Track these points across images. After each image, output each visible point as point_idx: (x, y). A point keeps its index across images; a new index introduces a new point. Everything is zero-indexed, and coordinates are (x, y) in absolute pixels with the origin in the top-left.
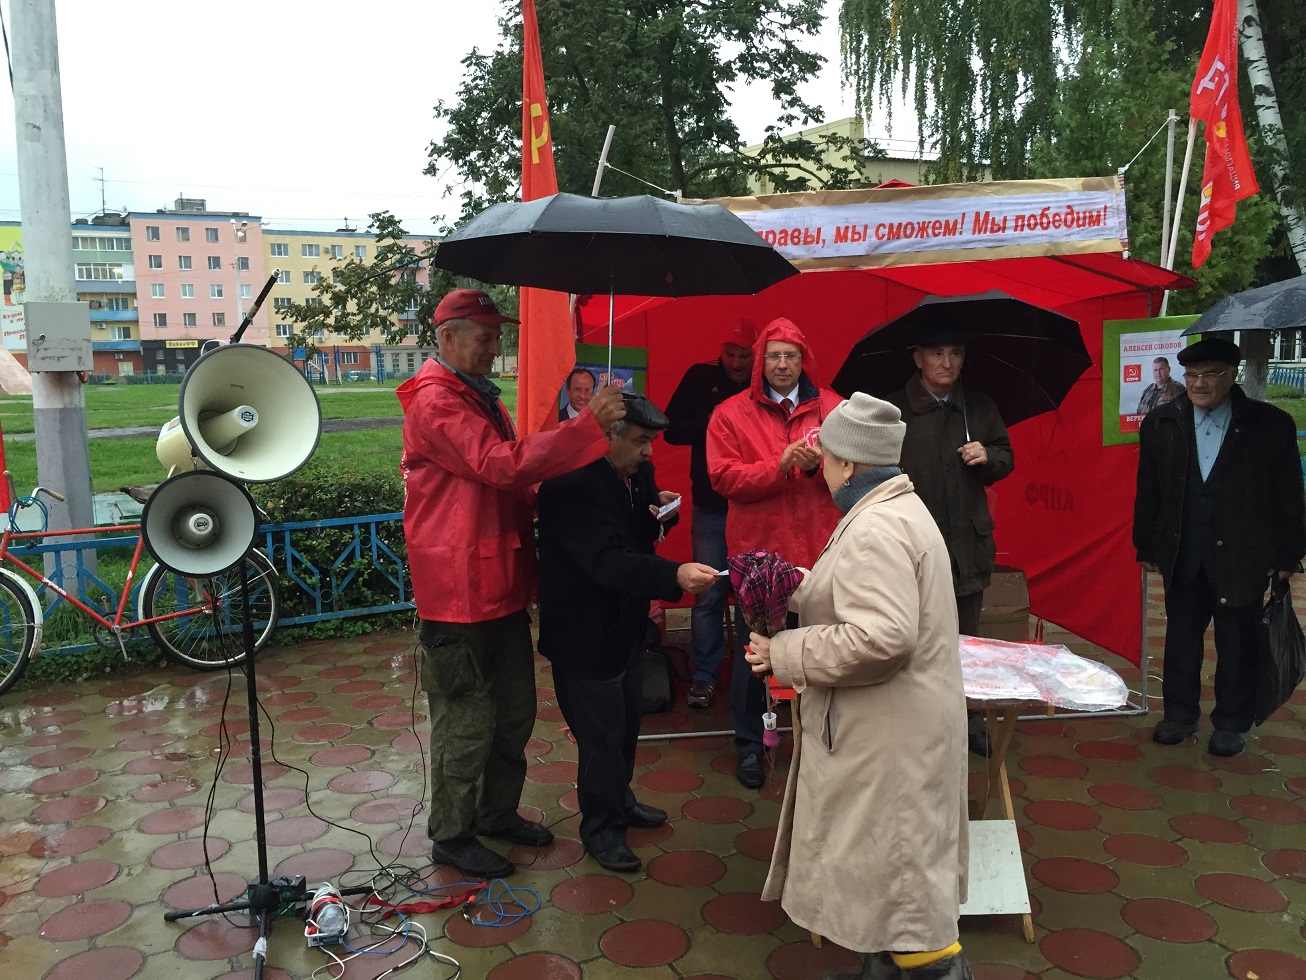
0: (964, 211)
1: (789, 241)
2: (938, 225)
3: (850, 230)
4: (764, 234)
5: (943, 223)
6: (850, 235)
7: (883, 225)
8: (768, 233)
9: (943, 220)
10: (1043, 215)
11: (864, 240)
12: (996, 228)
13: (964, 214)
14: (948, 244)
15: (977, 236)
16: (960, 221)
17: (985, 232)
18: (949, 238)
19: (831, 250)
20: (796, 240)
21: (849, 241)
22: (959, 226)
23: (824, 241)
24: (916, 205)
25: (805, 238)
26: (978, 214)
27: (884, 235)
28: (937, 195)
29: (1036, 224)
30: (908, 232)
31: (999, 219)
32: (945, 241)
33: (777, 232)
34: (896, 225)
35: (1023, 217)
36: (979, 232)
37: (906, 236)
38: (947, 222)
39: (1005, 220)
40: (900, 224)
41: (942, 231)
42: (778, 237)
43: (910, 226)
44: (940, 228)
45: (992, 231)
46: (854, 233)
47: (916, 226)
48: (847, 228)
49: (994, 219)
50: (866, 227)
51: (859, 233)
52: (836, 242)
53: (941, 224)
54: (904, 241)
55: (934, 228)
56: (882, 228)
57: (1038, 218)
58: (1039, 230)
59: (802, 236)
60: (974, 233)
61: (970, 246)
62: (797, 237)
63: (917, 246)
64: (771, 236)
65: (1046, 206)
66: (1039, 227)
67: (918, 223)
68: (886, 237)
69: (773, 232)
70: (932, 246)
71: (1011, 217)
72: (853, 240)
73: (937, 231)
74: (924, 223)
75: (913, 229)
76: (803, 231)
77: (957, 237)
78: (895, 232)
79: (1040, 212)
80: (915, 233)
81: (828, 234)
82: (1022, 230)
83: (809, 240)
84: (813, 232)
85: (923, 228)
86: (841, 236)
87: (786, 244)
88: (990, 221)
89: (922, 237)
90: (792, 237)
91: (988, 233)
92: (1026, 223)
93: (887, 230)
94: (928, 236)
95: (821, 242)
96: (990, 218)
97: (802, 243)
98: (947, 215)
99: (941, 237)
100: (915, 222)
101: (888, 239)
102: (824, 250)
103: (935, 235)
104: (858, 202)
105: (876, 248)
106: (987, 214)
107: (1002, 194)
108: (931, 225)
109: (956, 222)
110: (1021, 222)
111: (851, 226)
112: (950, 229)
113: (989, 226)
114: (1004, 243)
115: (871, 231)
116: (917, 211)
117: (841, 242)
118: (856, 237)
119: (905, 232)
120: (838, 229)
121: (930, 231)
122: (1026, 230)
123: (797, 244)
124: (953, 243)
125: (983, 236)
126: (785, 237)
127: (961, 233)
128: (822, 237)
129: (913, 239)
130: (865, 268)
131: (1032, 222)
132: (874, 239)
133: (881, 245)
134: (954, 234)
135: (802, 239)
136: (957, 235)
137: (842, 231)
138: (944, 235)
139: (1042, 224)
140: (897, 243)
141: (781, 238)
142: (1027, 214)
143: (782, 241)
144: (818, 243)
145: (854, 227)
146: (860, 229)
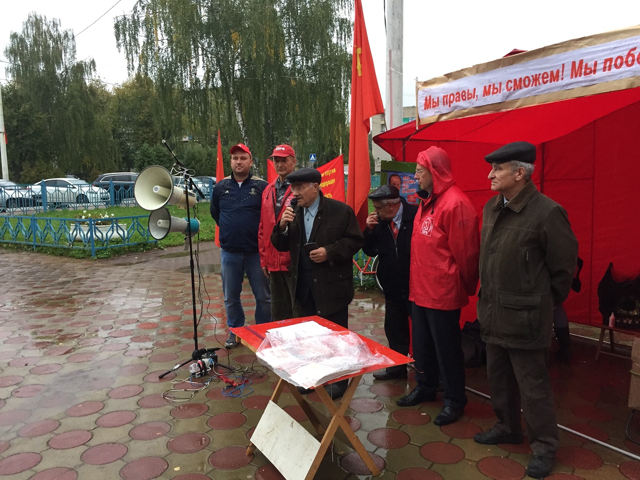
0: (563, 62)
1: (461, 99)
2: (545, 75)
3: (492, 87)
4: (449, 96)
5: (549, 74)
6: (491, 90)
7: (510, 81)
8: (450, 95)
9: (549, 71)
10: (629, 55)
11: (500, 92)
12: (588, 71)
13: (563, 65)
14: (554, 88)
15: (574, 80)
16: (561, 70)
17: (580, 76)
18: (554, 84)
19: (481, 101)
20: (464, 98)
21: (491, 95)
22: (560, 74)
23: (477, 96)
24: (529, 64)
25: (468, 95)
26: (574, 63)
27: (511, 87)
28: (542, 54)
29: (621, 64)
30: (527, 83)
31: (591, 64)
32: (551, 86)
33: (455, 94)
34: (518, 80)
35: (611, 60)
36: (576, 76)
37: (526, 86)
38: (552, 72)
39: (596, 64)
40: (521, 79)
41: (549, 79)
42: (455, 97)
43: (527, 79)
44: (547, 77)
45: (586, 74)
46: (494, 88)
47: (531, 78)
48: (490, 86)
49: (586, 65)
50: (500, 84)
51: (497, 89)
52: (484, 96)
53: (548, 75)
54: (525, 89)
55: (543, 78)
56: (510, 83)
57: (625, 58)
58: (624, 68)
59: (466, 94)
60: (572, 78)
61: (570, 87)
62: (464, 96)
63: (534, 92)
64: (452, 97)
65: (631, 47)
66: (624, 65)
67: (532, 76)
68: (513, 89)
69: (453, 94)
70: (543, 91)
71: (600, 61)
72: (493, 93)
73: (545, 80)
74: (536, 75)
75: (529, 80)
76: (466, 92)
77: (560, 82)
78: (518, 84)
79: (626, 53)
80: (531, 83)
81: (480, 92)
82: (610, 69)
83: (470, 96)
84: (471, 92)
85: (536, 79)
86: (486, 92)
87: (459, 101)
88: (584, 67)
89: (536, 85)
90: (462, 96)
91: (583, 76)
92: (613, 63)
93: (513, 84)
94: (539, 84)
95: (475, 97)
96: (584, 64)
97: (467, 99)
98: (551, 67)
99: (548, 83)
100: (530, 76)
101: (514, 90)
102: (477, 102)
103: (545, 83)
104: (495, 68)
105: (508, 97)
106: (581, 62)
107: (595, 44)
108: (541, 76)
109: (558, 72)
110: (609, 64)
111: (492, 84)
112: (555, 77)
113: (583, 70)
114: (595, 82)
115: (504, 86)
116: (531, 68)
117: (487, 95)
118: (495, 91)
119: (524, 83)
120: (485, 87)
121: (541, 80)
122: (614, 70)
123: (465, 100)
124: (557, 87)
125: (579, 79)
126: (459, 97)
127: (562, 79)
128: (476, 94)
129: (530, 88)
130: (504, 110)
131: (619, 61)
132: (506, 91)
133: (510, 94)
134: (558, 80)
135: (467, 97)
136: (560, 81)
137: (487, 88)
138: (551, 82)
139: (627, 62)
140: (521, 91)
141: (457, 97)
142: (614, 56)
143: (458, 99)
144: (474, 98)
145: (494, 85)
146: (497, 86)
